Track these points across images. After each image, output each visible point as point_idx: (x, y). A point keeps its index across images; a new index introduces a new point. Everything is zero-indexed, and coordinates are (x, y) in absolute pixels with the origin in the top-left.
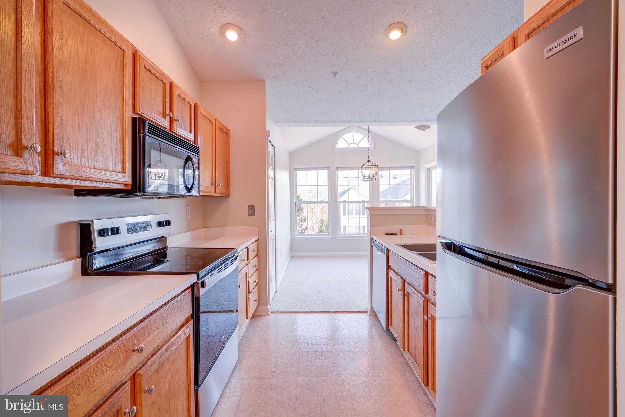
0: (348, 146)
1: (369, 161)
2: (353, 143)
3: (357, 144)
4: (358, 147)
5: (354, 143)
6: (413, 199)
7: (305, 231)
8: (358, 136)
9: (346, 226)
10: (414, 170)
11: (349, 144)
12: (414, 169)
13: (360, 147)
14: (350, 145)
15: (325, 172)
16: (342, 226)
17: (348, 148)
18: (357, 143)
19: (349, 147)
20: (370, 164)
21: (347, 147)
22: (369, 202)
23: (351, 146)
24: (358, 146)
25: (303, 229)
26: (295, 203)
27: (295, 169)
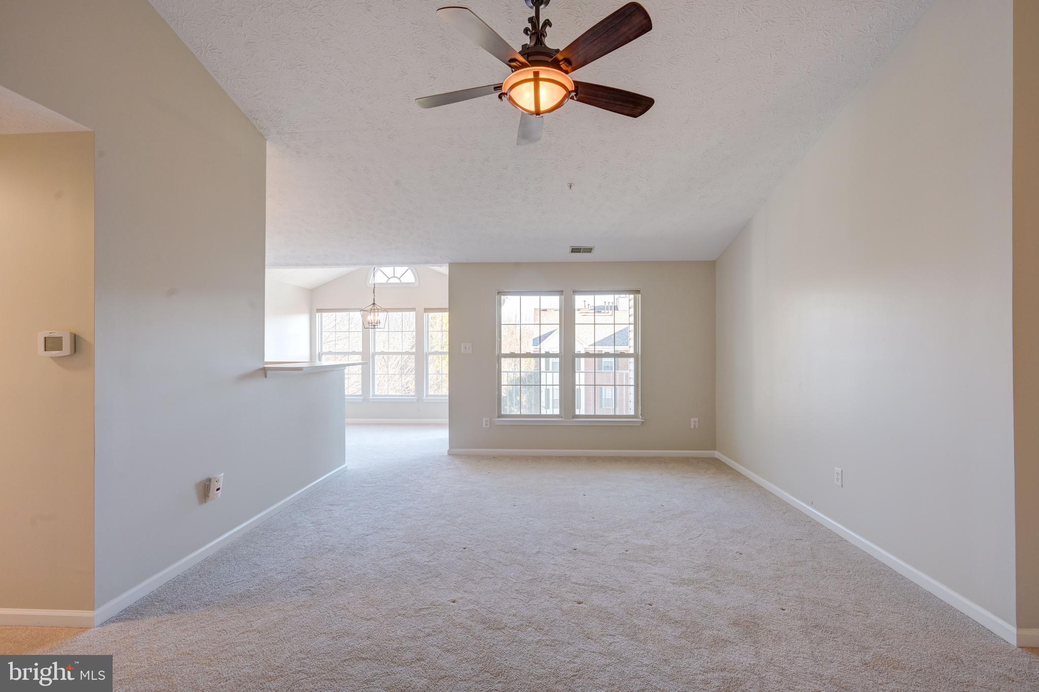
1: (374, 304)
2: (394, 277)
3: (399, 279)
5: (396, 277)
11: (389, 279)
13: (402, 282)
14: (390, 280)
17: (387, 283)
18: (399, 277)
19: (389, 282)
21: (385, 282)
23: (391, 281)
26: (319, 353)
27: (319, 310)
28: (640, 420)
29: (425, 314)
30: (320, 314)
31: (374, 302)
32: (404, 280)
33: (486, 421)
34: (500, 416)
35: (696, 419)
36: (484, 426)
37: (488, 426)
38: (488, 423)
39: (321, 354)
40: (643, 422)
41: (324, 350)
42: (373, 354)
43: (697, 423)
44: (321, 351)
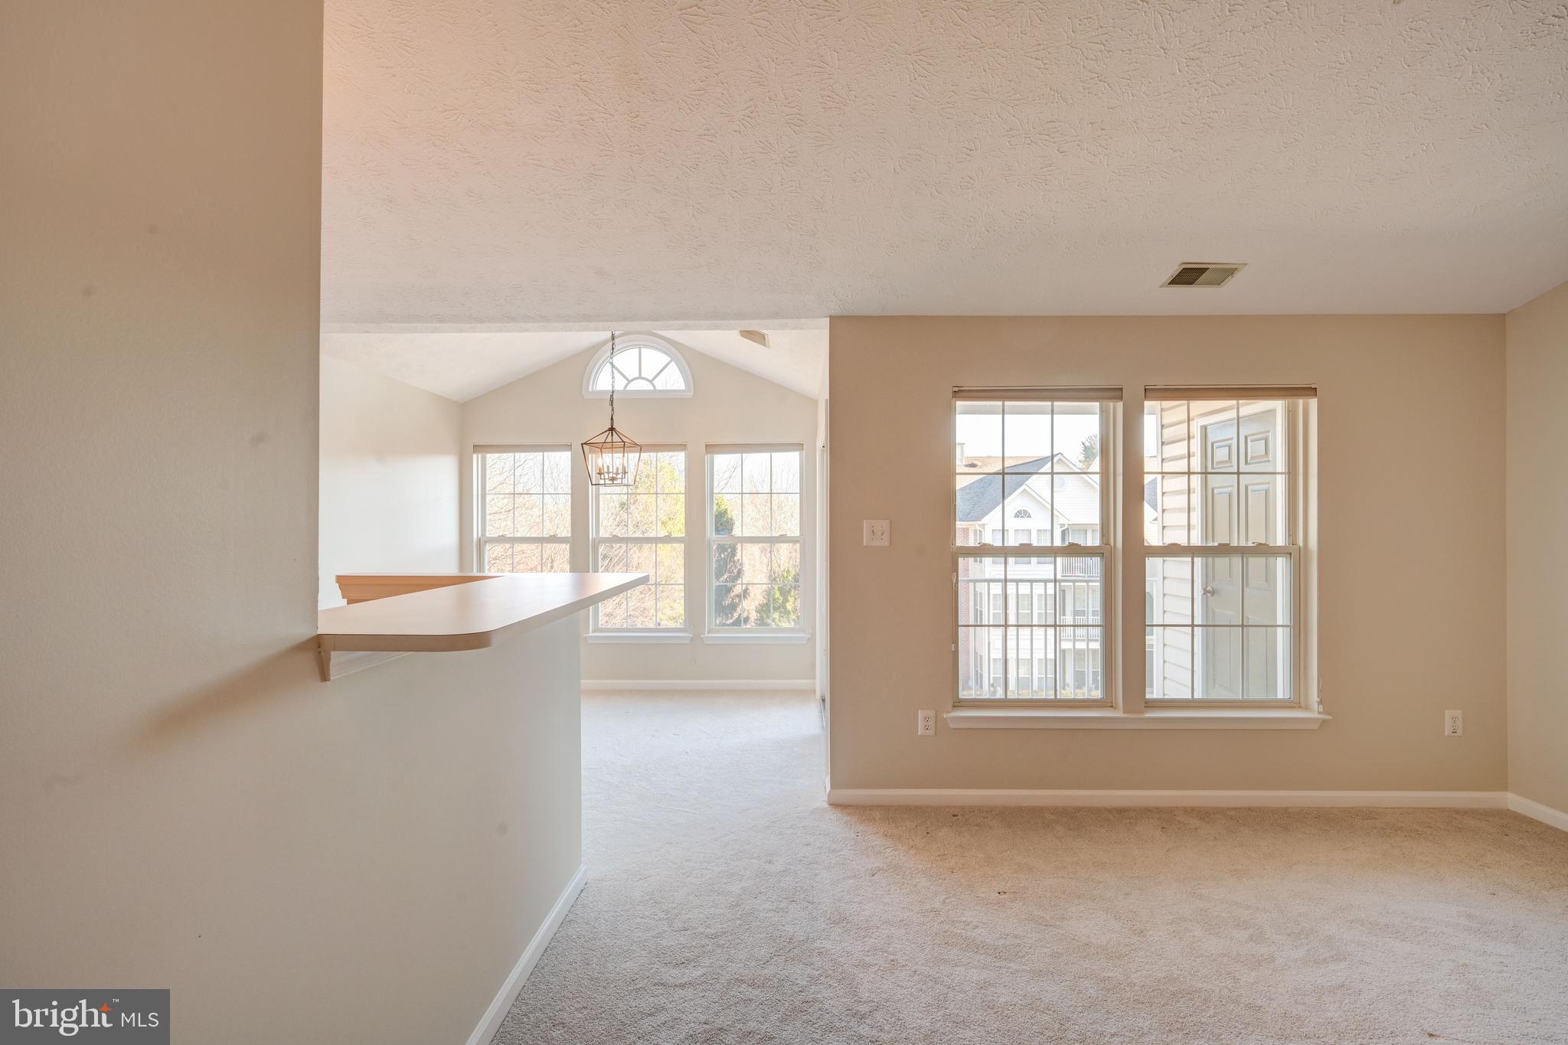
0: (626, 386)
1: (612, 429)
2: (640, 377)
3: (651, 382)
4: (652, 388)
5: (643, 378)
6: (804, 534)
8: (654, 359)
10: (804, 453)
11: (629, 381)
12: (803, 449)
13: (657, 388)
14: (631, 383)
17: (627, 391)
18: (650, 379)
20: (616, 438)
21: (622, 388)
22: (683, 542)
23: (632, 387)
24: (654, 386)
26: (479, 540)
27: (477, 448)
28: (1315, 715)
29: (707, 457)
30: (480, 455)
31: (612, 425)
32: (660, 384)
33: (927, 719)
34: (959, 704)
35: (1459, 713)
36: (920, 731)
37: (931, 732)
38: (932, 723)
39: (482, 541)
40: (1324, 721)
41: (488, 534)
42: (594, 540)
43: (1459, 723)
44: (482, 536)
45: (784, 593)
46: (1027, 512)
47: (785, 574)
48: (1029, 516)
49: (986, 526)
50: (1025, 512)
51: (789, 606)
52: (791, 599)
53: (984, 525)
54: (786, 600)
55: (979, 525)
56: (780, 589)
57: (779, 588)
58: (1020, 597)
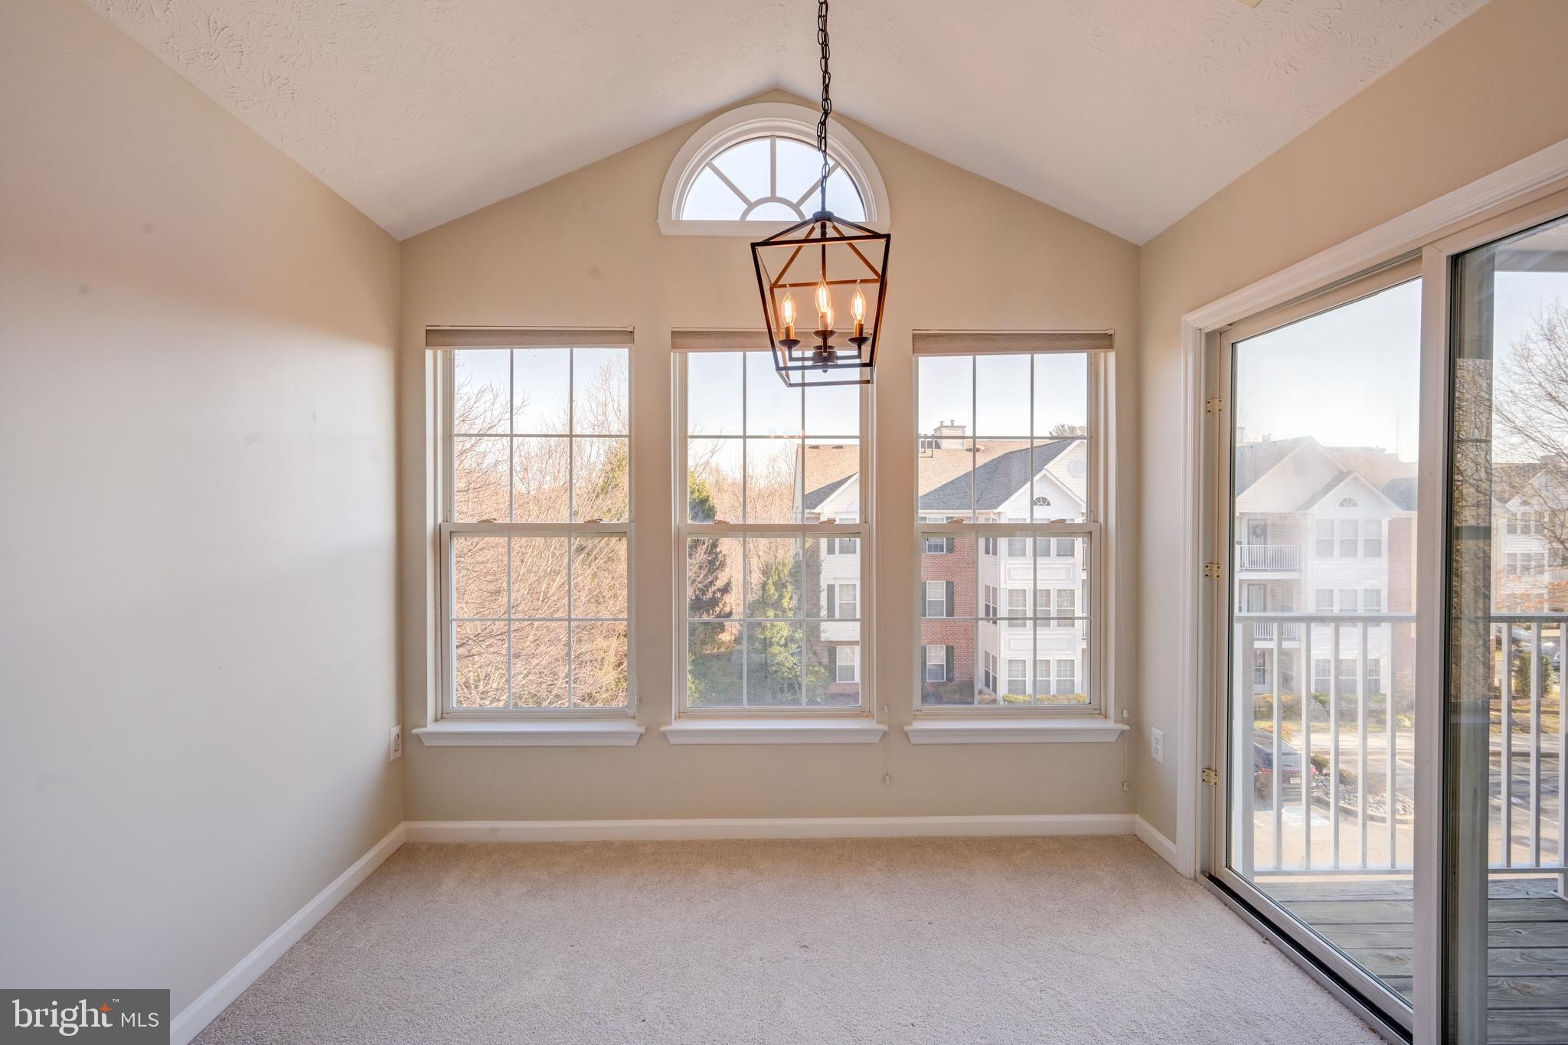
0: (746, 213)
2: (773, 198)
3: (795, 206)
4: (799, 217)
5: (779, 201)
6: (1101, 519)
7: (722, 595)
8: (801, 163)
9: (834, 586)
10: (1112, 356)
11: (751, 206)
12: (1111, 347)
13: (806, 218)
14: (756, 210)
15: (616, 359)
16: (824, 585)
17: (742, 223)
18: (796, 200)
19: (750, 218)
21: (737, 219)
22: (857, 534)
24: (801, 212)
25: (719, 590)
26: (438, 532)
27: (436, 337)
30: (439, 353)
39: (445, 534)
41: (458, 518)
44: (446, 520)
45: (781, 586)
46: (1046, 499)
47: (781, 568)
48: (1049, 504)
49: (1002, 515)
50: (1044, 500)
51: (785, 602)
52: (787, 596)
53: (999, 513)
54: (781, 597)
55: (994, 513)
56: (774, 584)
57: (773, 582)
58: (1038, 592)
